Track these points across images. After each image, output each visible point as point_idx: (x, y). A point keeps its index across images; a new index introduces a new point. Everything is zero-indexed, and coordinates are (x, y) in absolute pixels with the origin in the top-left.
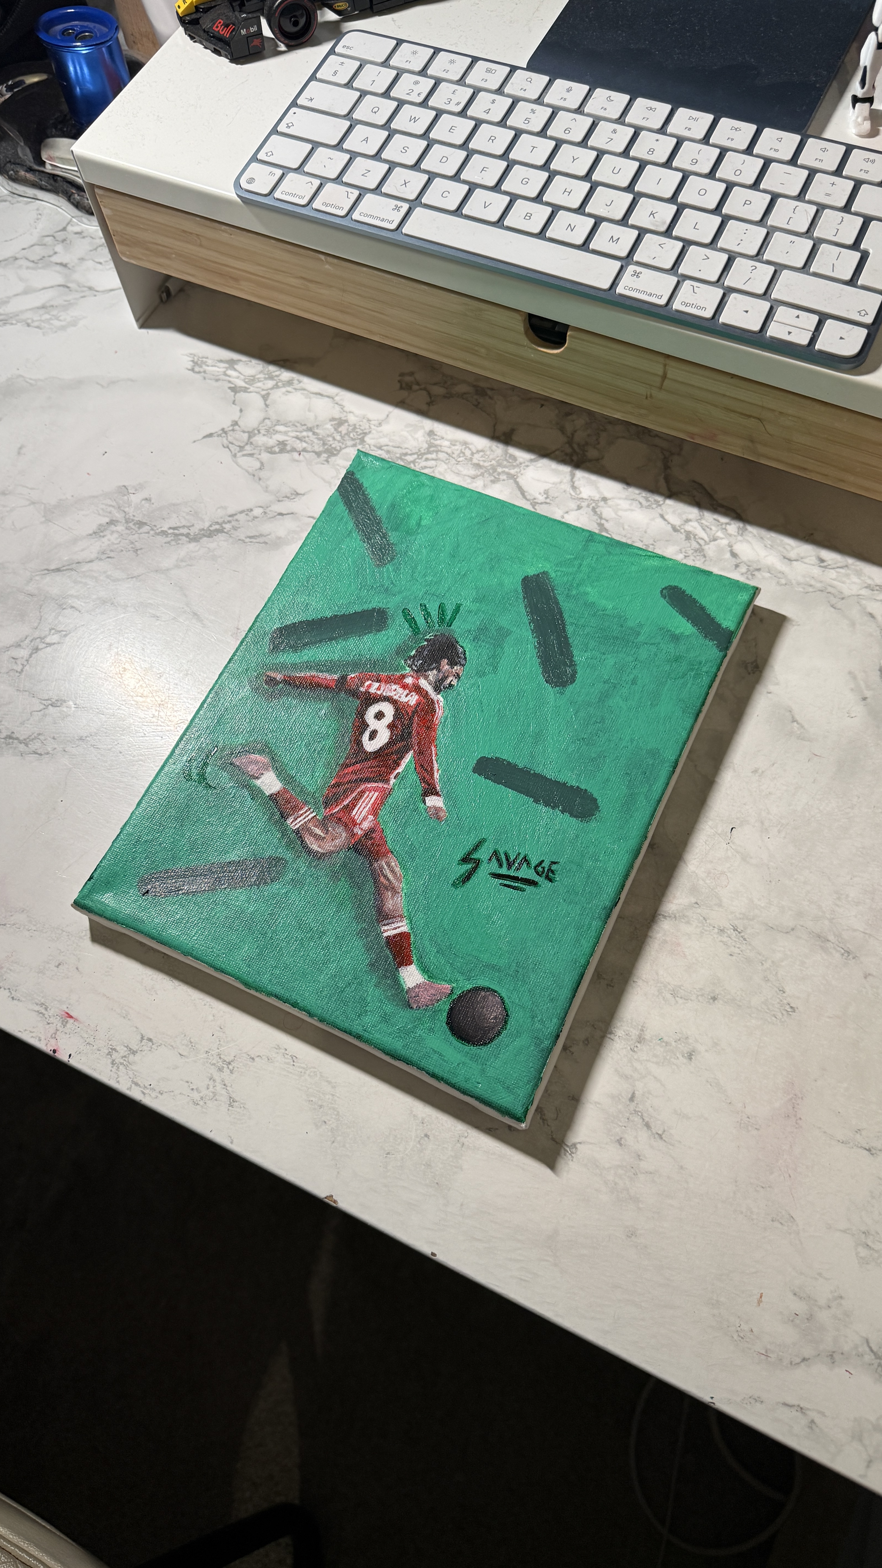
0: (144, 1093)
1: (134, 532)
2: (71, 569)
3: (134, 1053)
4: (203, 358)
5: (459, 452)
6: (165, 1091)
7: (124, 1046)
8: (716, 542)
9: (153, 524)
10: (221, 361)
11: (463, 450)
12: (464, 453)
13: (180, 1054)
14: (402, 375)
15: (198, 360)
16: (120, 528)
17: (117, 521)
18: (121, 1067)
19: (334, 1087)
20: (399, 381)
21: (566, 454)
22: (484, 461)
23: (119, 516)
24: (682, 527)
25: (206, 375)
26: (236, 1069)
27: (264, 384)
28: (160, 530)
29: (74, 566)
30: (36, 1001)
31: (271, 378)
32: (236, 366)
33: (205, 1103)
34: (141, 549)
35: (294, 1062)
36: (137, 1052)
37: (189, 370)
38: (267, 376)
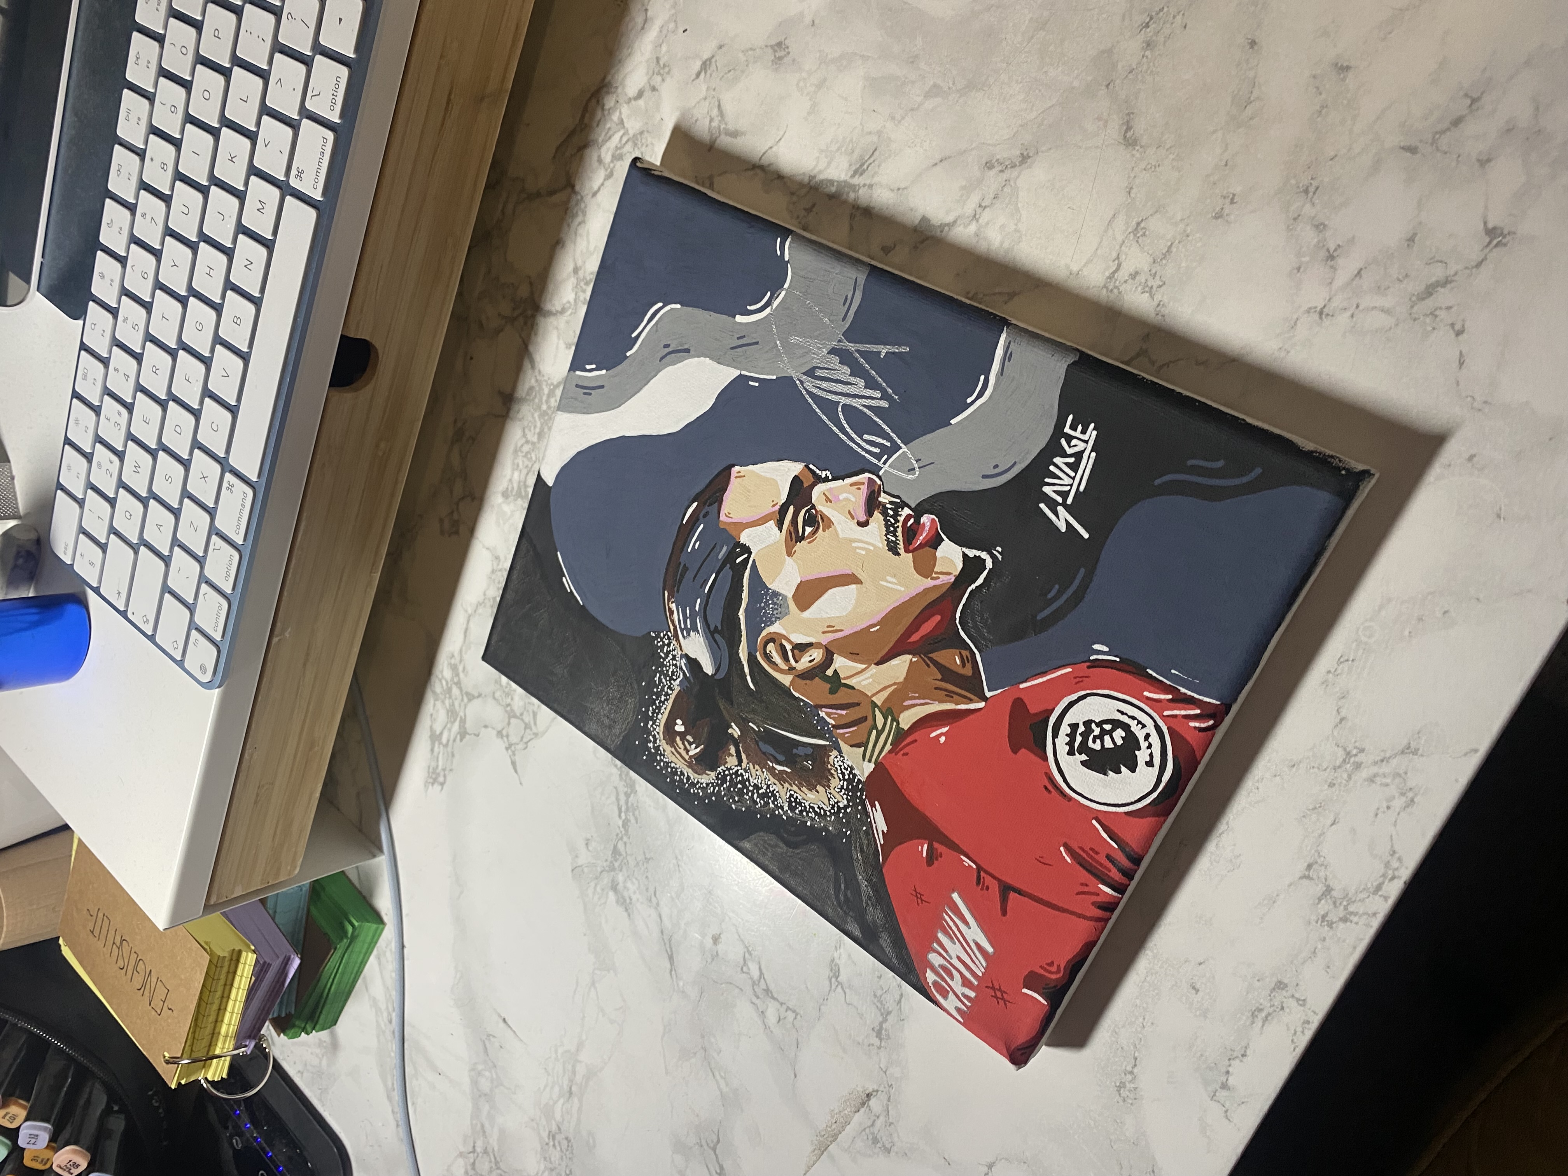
0: (1393, 878)
1: (625, 861)
2: (670, 941)
3: (1329, 890)
4: (429, 773)
5: (525, 460)
6: (1389, 847)
7: (1318, 904)
8: (625, 120)
9: (615, 837)
10: (432, 750)
11: (524, 454)
12: (528, 453)
13: (1332, 824)
14: (442, 533)
15: (431, 777)
16: (620, 878)
17: (613, 881)
18: (1352, 908)
19: (1389, 600)
20: (450, 536)
21: (525, 323)
22: (535, 427)
23: (606, 880)
24: (607, 166)
25: (448, 769)
26: (1357, 744)
27: (456, 699)
28: (622, 829)
29: (666, 938)
30: (1248, 1024)
31: (449, 690)
32: (438, 733)
33: (1411, 789)
34: (644, 853)
35: (1347, 660)
36: (1328, 886)
37: (442, 789)
38: (447, 696)
